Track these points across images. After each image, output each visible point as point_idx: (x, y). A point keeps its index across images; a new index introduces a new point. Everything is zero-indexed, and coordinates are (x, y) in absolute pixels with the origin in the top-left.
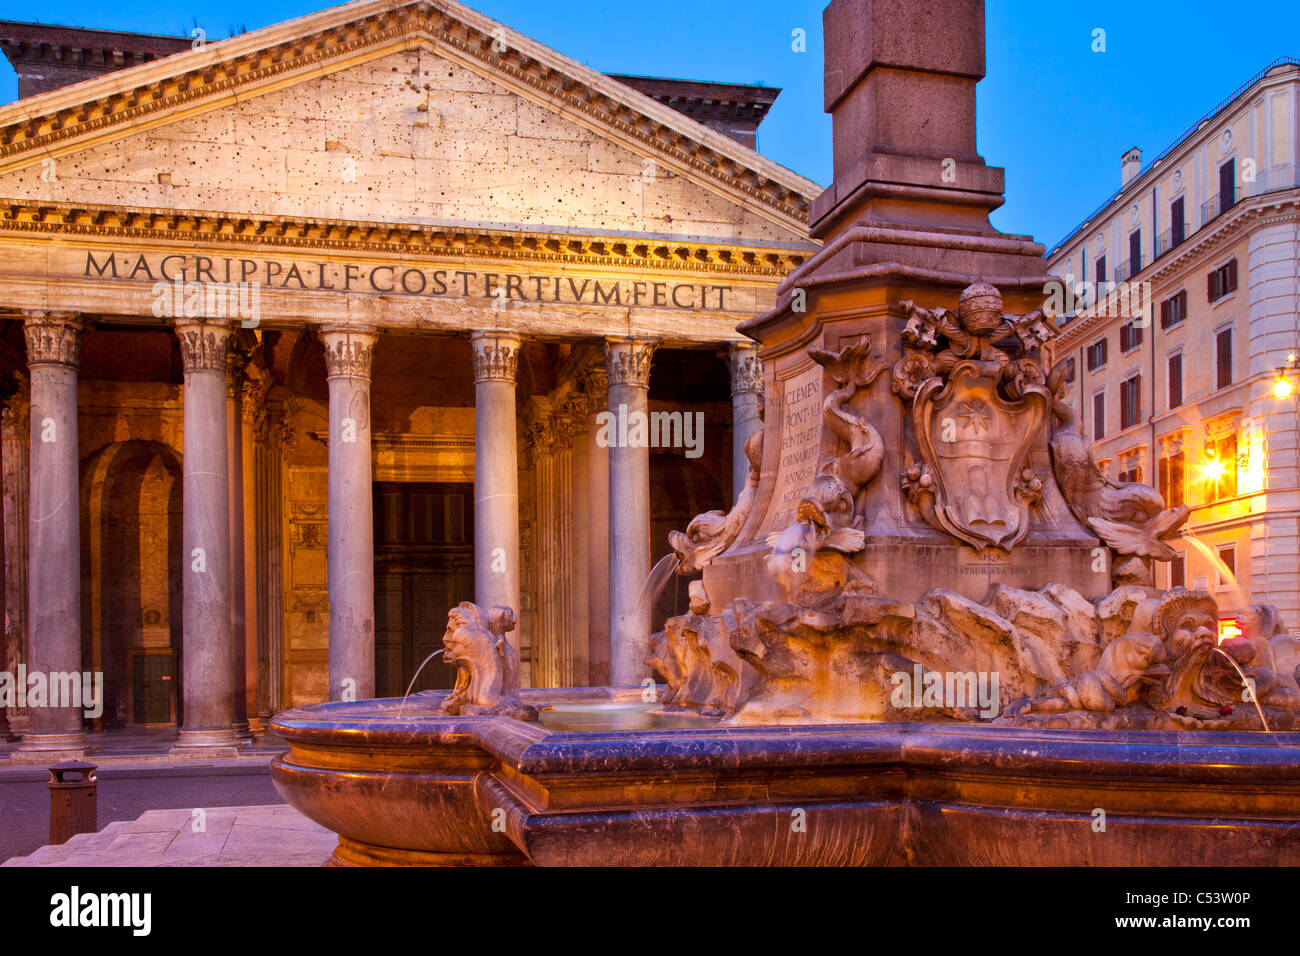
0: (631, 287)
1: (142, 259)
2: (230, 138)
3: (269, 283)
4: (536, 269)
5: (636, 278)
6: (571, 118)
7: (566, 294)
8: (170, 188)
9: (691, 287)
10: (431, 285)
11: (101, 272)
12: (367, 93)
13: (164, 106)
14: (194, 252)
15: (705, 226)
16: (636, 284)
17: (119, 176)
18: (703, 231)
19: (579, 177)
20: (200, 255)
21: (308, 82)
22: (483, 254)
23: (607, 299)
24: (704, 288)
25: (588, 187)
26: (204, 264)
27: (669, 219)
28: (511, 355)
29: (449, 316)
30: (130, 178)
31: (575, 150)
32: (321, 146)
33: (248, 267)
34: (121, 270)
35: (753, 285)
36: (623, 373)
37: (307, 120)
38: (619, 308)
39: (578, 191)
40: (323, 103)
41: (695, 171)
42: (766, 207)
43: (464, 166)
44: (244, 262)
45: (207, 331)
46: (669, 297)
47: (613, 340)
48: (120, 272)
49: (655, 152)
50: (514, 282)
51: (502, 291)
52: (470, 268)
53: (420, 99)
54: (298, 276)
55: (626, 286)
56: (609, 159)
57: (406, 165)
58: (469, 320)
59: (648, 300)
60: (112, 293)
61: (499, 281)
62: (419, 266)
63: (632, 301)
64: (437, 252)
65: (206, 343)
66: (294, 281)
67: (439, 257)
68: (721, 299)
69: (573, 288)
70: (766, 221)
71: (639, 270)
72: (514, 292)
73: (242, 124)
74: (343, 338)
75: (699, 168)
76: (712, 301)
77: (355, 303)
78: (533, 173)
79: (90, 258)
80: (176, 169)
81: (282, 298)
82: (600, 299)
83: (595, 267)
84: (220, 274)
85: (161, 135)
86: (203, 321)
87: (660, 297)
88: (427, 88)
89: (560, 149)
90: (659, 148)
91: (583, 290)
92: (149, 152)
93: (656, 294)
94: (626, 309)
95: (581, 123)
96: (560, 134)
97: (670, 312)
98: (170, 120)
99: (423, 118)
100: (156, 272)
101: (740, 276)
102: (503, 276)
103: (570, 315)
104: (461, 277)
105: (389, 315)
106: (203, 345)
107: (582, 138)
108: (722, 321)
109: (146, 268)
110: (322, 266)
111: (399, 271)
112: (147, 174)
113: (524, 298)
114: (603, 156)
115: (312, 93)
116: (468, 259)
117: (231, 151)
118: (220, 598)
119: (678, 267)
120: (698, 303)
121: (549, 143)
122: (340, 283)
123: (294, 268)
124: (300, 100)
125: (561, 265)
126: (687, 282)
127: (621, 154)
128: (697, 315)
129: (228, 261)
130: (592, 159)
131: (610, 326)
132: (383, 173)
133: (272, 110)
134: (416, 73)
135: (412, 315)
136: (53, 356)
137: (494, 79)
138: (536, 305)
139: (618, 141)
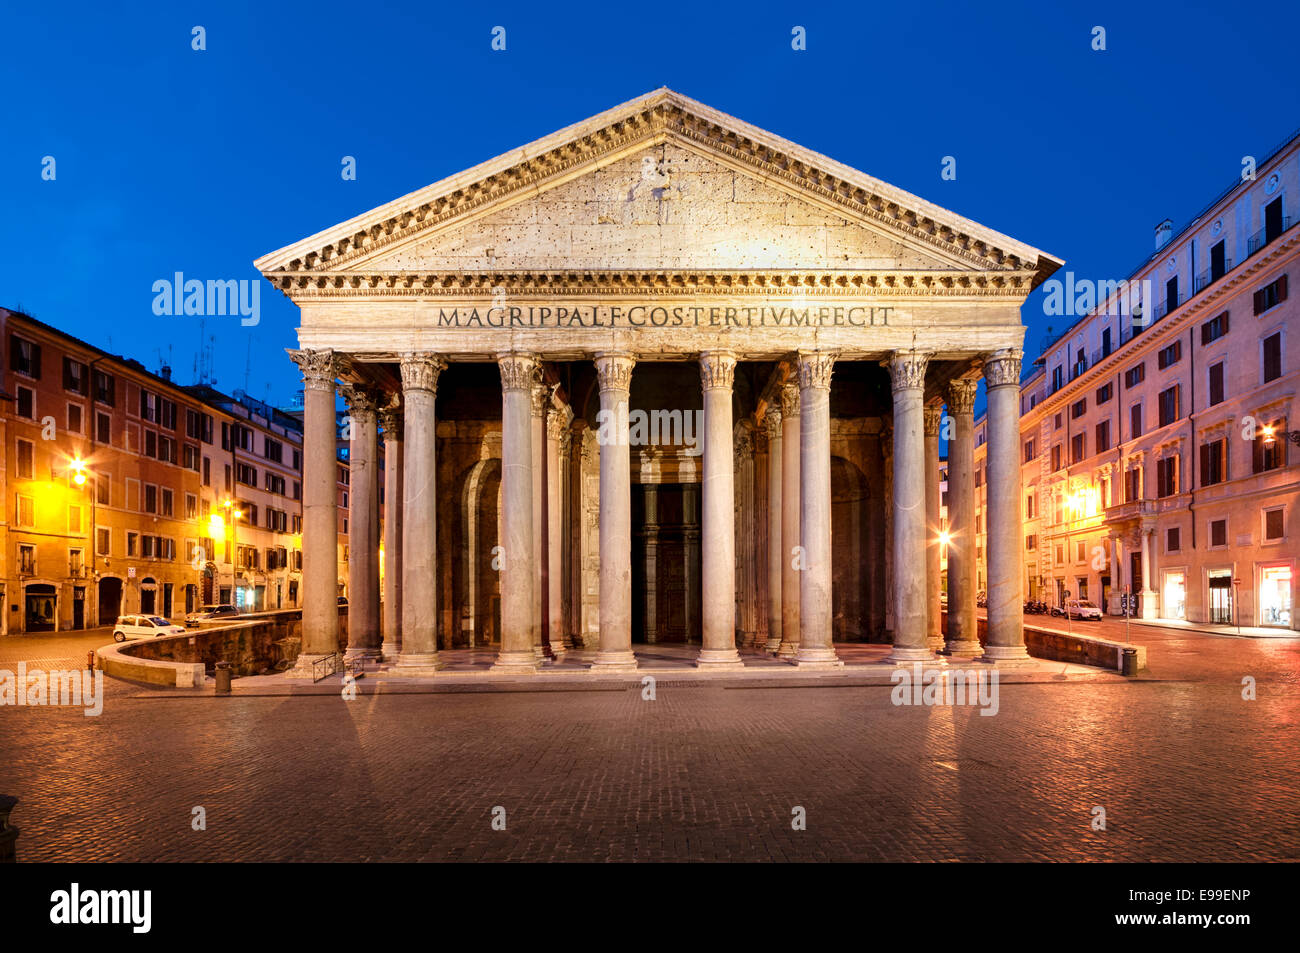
0: (818, 312)
1: (475, 312)
2: (534, 220)
3: (559, 324)
4: (747, 302)
5: (822, 304)
6: (773, 185)
7: (769, 320)
8: (494, 259)
9: (863, 309)
10: (672, 319)
11: (448, 323)
12: (627, 179)
13: (490, 199)
14: (509, 304)
15: (873, 261)
16: (821, 309)
17: (461, 253)
18: (872, 264)
19: (779, 230)
20: (513, 306)
21: (587, 175)
22: (709, 292)
23: (799, 322)
24: (872, 309)
25: (786, 238)
26: (516, 313)
27: (846, 257)
28: (729, 368)
29: (682, 342)
30: (468, 254)
31: (777, 209)
32: (596, 220)
33: (546, 312)
34: (462, 320)
35: (910, 304)
36: (811, 378)
37: (586, 203)
38: (809, 328)
39: (778, 240)
40: (597, 189)
41: (867, 218)
42: (921, 242)
43: (696, 228)
44: (542, 309)
45: (518, 360)
46: (846, 318)
47: (804, 353)
48: (460, 323)
49: (836, 205)
50: (731, 313)
51: (722, 320)
52: (699, 304)
53: (666, 180)
54: (579, 318)
55: (813, 312)
56: (801, 213)
57: (655, 230)
58: (700, 344)
59: (829, 321)
60: (455, 337)
61: (720, 313)
62: (663, 305)
63: (818, 322)
64: (677, 293)
65: (516, 370)
66: (576, 322)
67: (677, 297)
68: (886, 317)
69: (774, 316)
70: (921, 254)
71: (823, 297)
72: (731, 320)
73: (542, 209)
74: (610, 361)
75: (869, 215)
76: (879, 319)
77: (618, 335)
78: (745, 229)
79: (442, 313)
80: (498, 245)
81: (568, 334)
82: (794, 322)
83: (791, 297)
84: (526, 320)
85: (488, 221)
86: (514, 353)
87: (839, 319)
88: (669, 171)
89: (765, 210)
90: (839, 202)
91: (781, 317)
92: (480, 234)
93: (836, 316)
94: (814, 329)
95: (781, 188)
96: (765, 199)
97: (847, 329)
98: (495, 210)
99: (665, 195)
100: (484, 321)
101: (901, 297)
102: (723, 308)
103: (772, 336)
104: (693, 311)
105: (642, 342)
106: (514, 372)
107: (781, 200)
108: (886, 334)
109: (478, 318)
110: (595, 309)
111: (649, 310)
112: (479, 250)
113: (738, 325)
114: (797, 212)
115: (589, 182)
116: (697, 296)
117: (534, 229)
119: (853, 293)
120: (868, 321)
121: (757, 206)
122: (607, 321)
123: (576, 311)
124: (582, 189)
125: (766, 297)
126: (860, 305)
127: (810, 210)
128: (868, 330)
129: (531, 309)
130: (788, 216)
131: (801, 342)
132: (638, 237)
133: (562, 197)
134: (662, 161)
135: (658, 342)
136: (418, 385)
137: (717, 160)
138: (748, 330)
139: (808, 200)
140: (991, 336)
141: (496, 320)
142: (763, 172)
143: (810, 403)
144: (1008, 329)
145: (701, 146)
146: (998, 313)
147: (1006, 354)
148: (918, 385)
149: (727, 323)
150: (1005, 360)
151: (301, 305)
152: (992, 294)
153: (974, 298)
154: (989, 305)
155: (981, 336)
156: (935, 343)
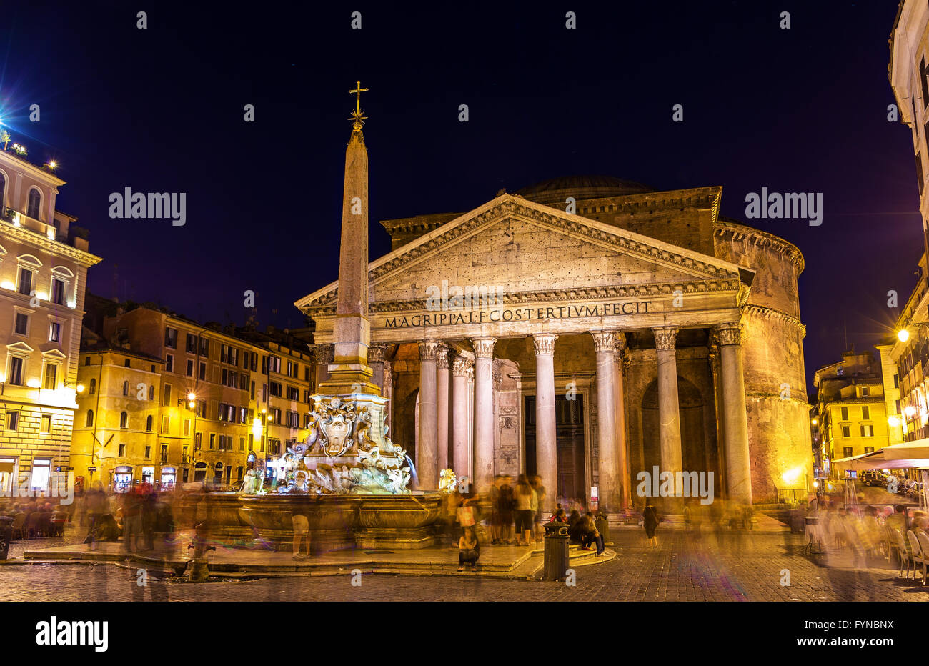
0: (603, 307)
1: (405, 319)
3: (451, 323)
4: (558, 304)
5: (605, 303)
6: (573, 236)
8: (416, 289)
9: (631, 303)
10: (515, 316)
11: (391, 325)
12: (489, 241)
13: (413, 259)
14: (423, 313)
15: (637, 275)
16: (605, 305)
17: (398, 288)
18: (636, 277)
19: (577, 261)
20: (425, 314)
21: (466, 240)
22: (535, 301)
23: (592, 314)
24: (637, 304)
25: (582, 265)
26: (427, 318)
27: (619, 274)
28: (549, 342)
29: (522, 329)
30: (402, 288)
31: (576, 250)
32: (471, 265)
33: (443, 317)
35: (662, 299)
36: (600, 347)
37: (466, 255)
38: (597, 317)
39: (577, 267)
40: (472, 247)
41: (630, 251)
42: (666, 262)
43: (528, 264)
45: (427, 344)
46: (621, 309)
47: (594, 332)
48: (397, 325)
49: (611, 245)
50: (550, 311)
51: (545, 315)
52: (530, 307)
53: (510, 239)
54: (462, 319)
55: (600, 307)
56: (591, 251)
57: (504, 267)
58: (531, 329)
59: (611, 312)
60: (394, 333)
61: (543, 311)
62: (510, 309)
63: (603, 313)
64: (516, 302)
65: (427, 349)
66: (460, 321)
67: (517, 304)
68: (646, 308)
69: (576, 311)
70: (668, 268)
71: (605, 299)
72: (550, 315)
73: (441, 261)
74: (479, 342)
75: (632, 249)
76: (642, 309)
77: (484, 327)
78: (557, 262)
79: (387, 320)
80: (418, 282)
81: (455, 328)
82: (589, 314)
83: (585, 300)
85: (412, 269)
87: (617, 310)
89: (569, 251)
90: (613, 243)
91: (581, 311)
92: (408, 277)
93: (615, 309)
94: (601, 317)
95: (578, 238)
96: (569, 244)
97: (621, 316)
98: (416, 263)
99: (510, 247)
100: (410, 324)
102: (545, 309)
103: (575, 323)
104: (527, 311)
105: (499, 331)
106: (425, 350)
107: (578, 244)
108: (647, 318)
109: (406, 322)
110: (471, 313)
111: (501, 312)
112: (408, 285)
113: (554, 317)
114: (588, 250)
115: (468, 243)
116: (529, 303)
117: (437, 272)
118: (431, 455)
119: (623, 296)
120: (635, 311)
121: (564, 248)
122: (478, 320)
123: (460, 315)
124: (464, 248)
125: (570, 301)
126: (629, 301)
127: (597, 249)
128: (635, 316)
129: (435, 316)
130: (583, 253)
131: (593, 326)
132: (495, 271)
133: (452, 253)
134: (508, 228)
135: (507, 330)
136: (374, 360)
137: (540, 225)
138: (560, 320)
139: (594, 243)
140: (716, 315)
141: (416, 322)
142: (566, 230)
143: (599, 361)
144: (727, 310)
145: (530, 219)
146: (722, 301)
147: (726, 327)
148: (669, 348)
149: (548, 317)
150: (727, 330)
151: (316, 321)
152: (714, 290)
153: (703, 293)
154: (714, 296)
155: (710, 316)
156: (679, 321)
